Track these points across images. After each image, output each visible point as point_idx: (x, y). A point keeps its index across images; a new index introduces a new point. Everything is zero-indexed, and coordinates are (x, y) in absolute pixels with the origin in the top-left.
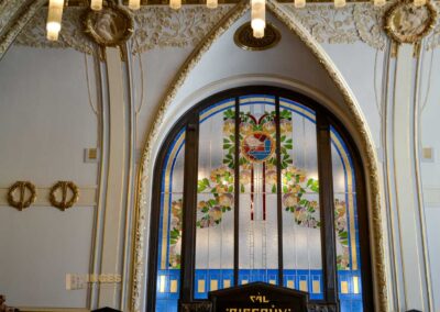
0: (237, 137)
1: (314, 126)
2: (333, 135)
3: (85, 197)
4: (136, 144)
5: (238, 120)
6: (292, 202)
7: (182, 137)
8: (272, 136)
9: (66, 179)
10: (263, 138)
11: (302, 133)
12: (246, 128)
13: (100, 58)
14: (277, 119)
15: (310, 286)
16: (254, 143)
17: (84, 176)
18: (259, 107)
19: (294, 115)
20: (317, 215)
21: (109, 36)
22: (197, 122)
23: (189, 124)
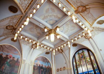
0: (79, 56)
1: (87, 52)
2: (90, 52)
3: (66, 68)
4: (69, 61)
5: (79, 54)
6: (87, 62)
7: (74, 58)
8: (83, 54)
9: (64, 66)
10: (82, 55)
11: (86, 53)
12: (80, 55)
13: (62, 54)
14: (83, 52)
15: (92, 72)
16: (81, 56)
17: (65, 66)
18: (80, 52)
19: (85, 51)
20: (90, 63)
21: (62, 51)
22: (75, 56)
23: (74, 56)
